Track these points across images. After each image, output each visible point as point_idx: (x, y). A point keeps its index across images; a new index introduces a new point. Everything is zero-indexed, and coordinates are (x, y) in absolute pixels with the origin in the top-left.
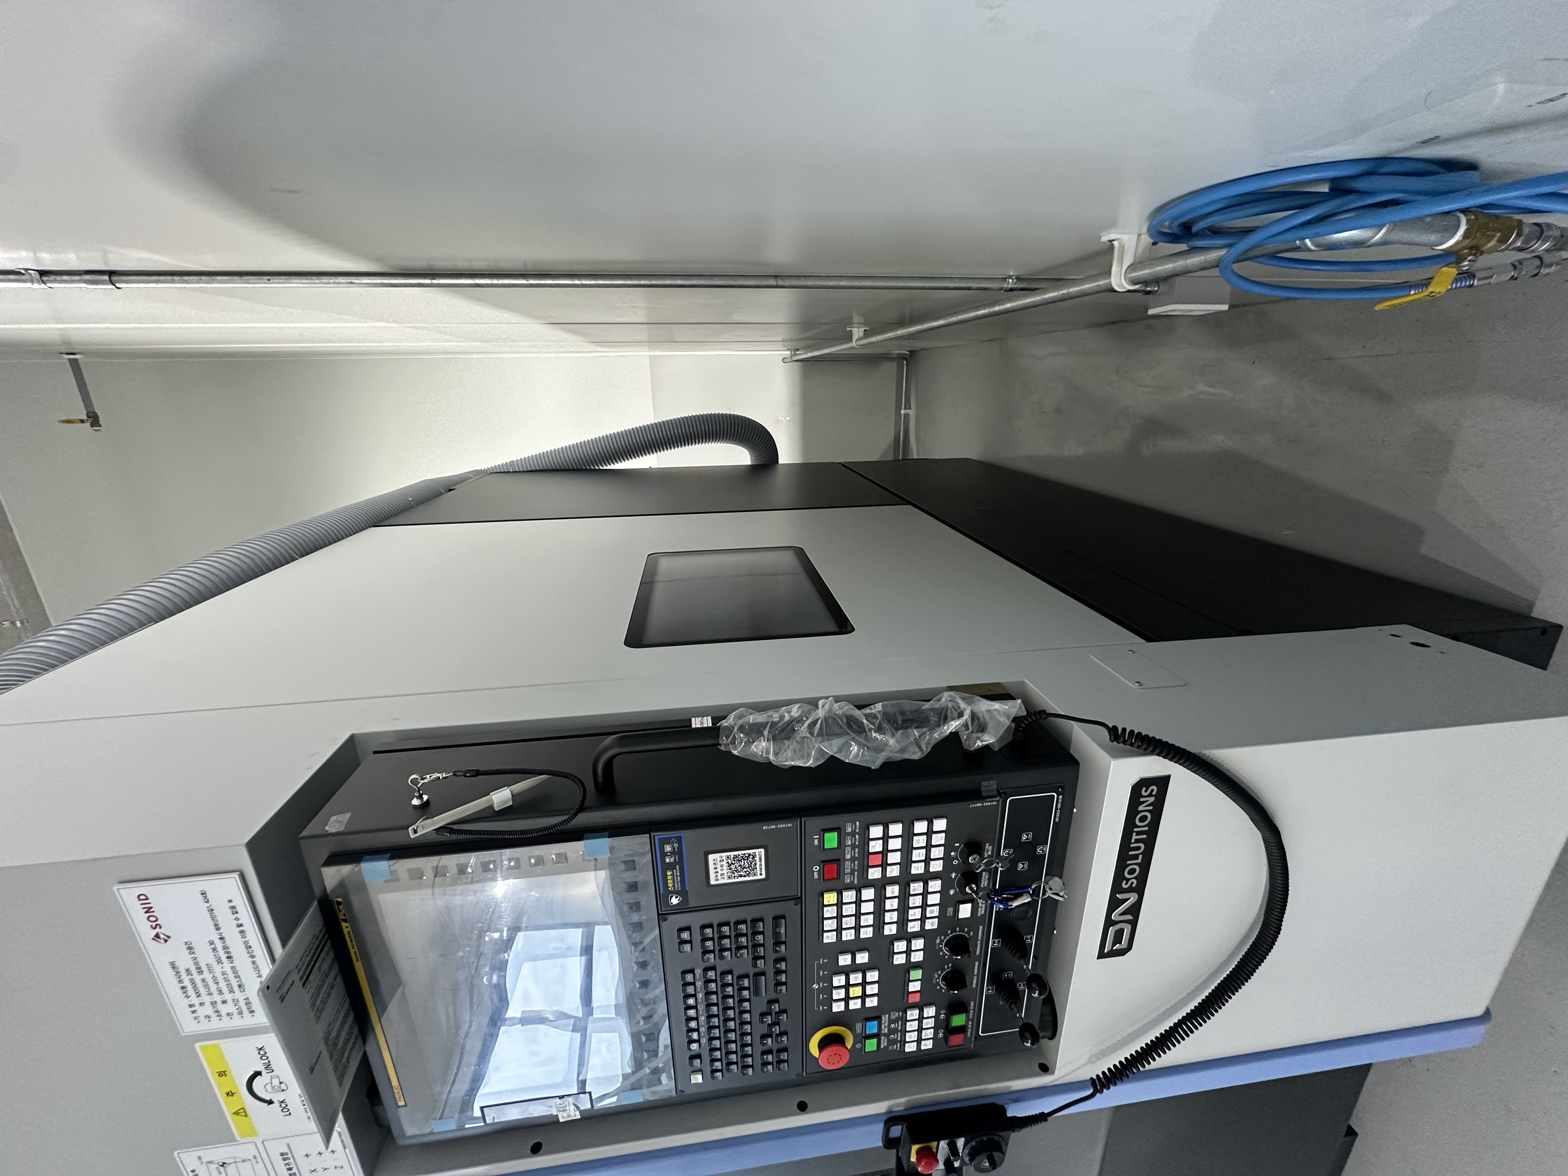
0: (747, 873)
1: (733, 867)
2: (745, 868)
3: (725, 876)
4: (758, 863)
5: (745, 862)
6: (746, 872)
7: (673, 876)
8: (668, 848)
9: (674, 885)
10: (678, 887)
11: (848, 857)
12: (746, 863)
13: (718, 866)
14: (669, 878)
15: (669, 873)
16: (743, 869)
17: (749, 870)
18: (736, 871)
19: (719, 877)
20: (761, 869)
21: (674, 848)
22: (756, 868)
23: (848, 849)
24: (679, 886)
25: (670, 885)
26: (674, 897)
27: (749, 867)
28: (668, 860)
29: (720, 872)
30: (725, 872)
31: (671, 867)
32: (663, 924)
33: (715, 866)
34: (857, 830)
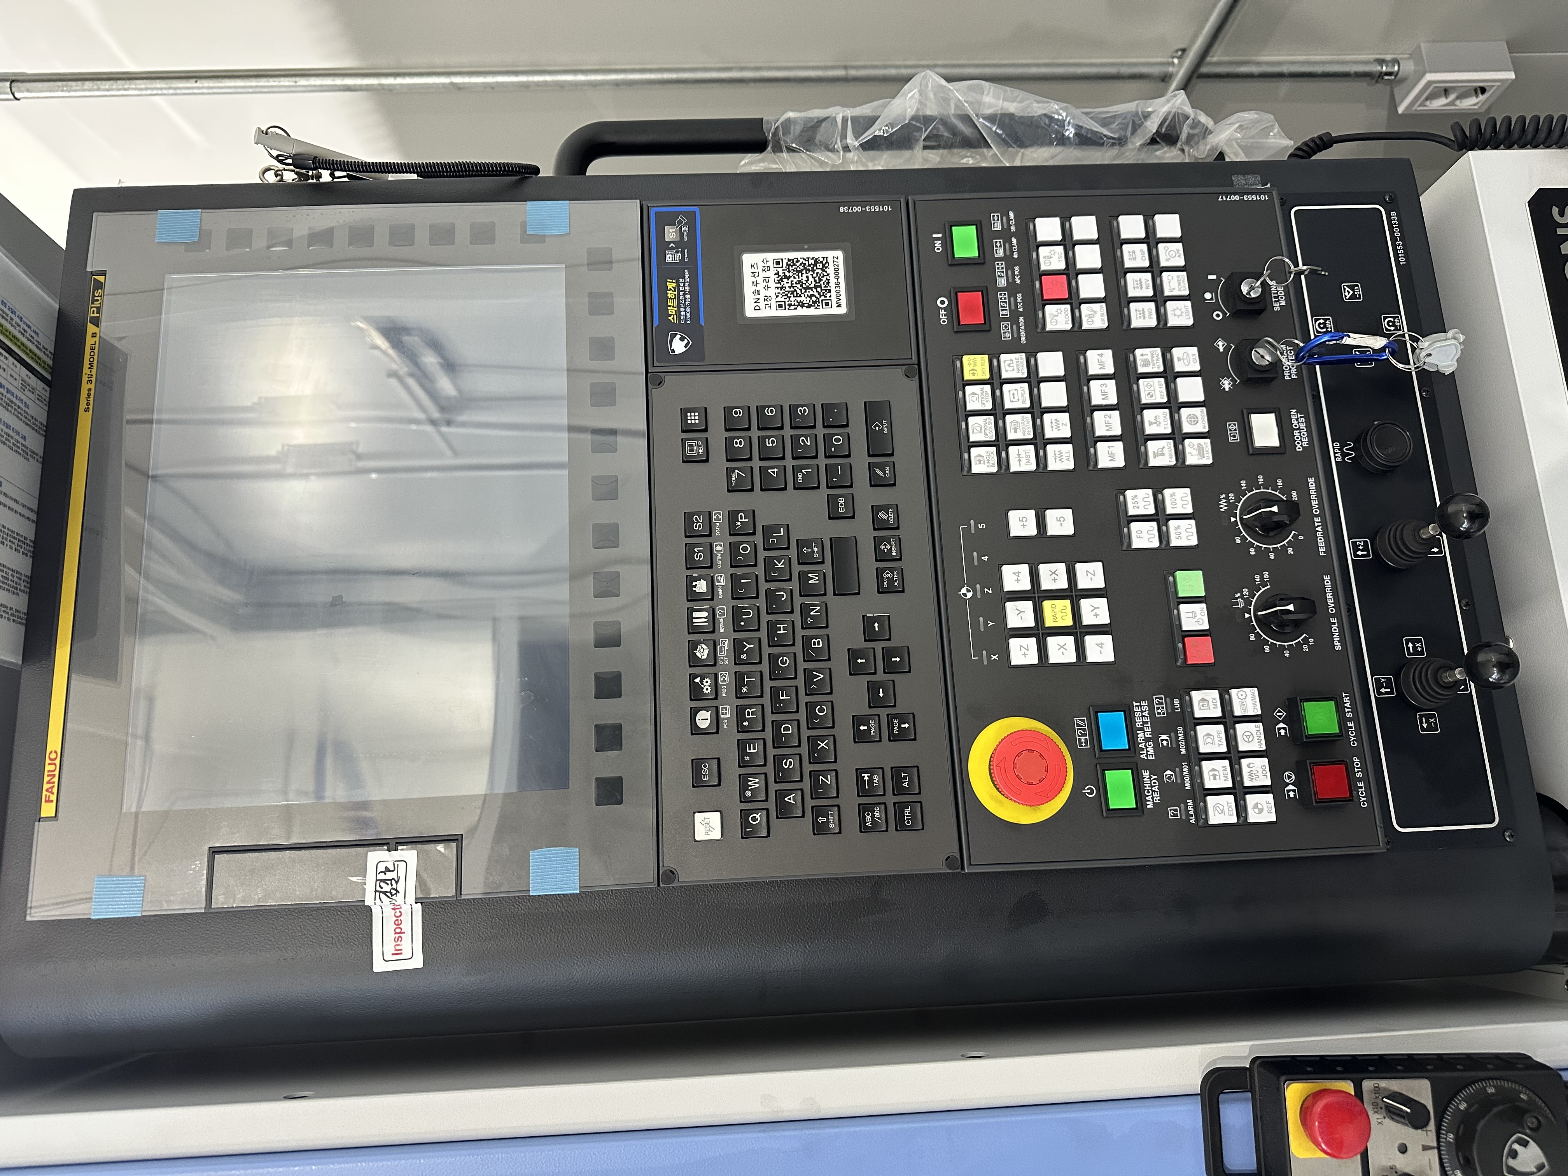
0: (814, 299)
1: (786, 284)
2: (808, 288)
3: (773, 303)
4: (833, 281)
5: (809, 275)
6: (810, 297)
7: (679, 291)
8: (671, 234)
9: (680, 312)
10: (686, 314)
11: (1002, 282)
12: (811, 279)
13: (760, 280)
14: (671, 294)
15: (671, 285)
16: (806, 289)
17: (816, 294)
18: (793, 293)
19: (762, 304)
20: (838, 293)
21: (682, 234)
22: (830, 291)
23: (1000, 266)
24: (688, 315)
25: (672, 311)
26: (678, 337)
27: (816, 287)
28: (669, 258)
29: (764, 293)
30: (772, 292)
31: (675, 271)
32: (655, 392)
33: (754, 280)
34: (1013, 229)
